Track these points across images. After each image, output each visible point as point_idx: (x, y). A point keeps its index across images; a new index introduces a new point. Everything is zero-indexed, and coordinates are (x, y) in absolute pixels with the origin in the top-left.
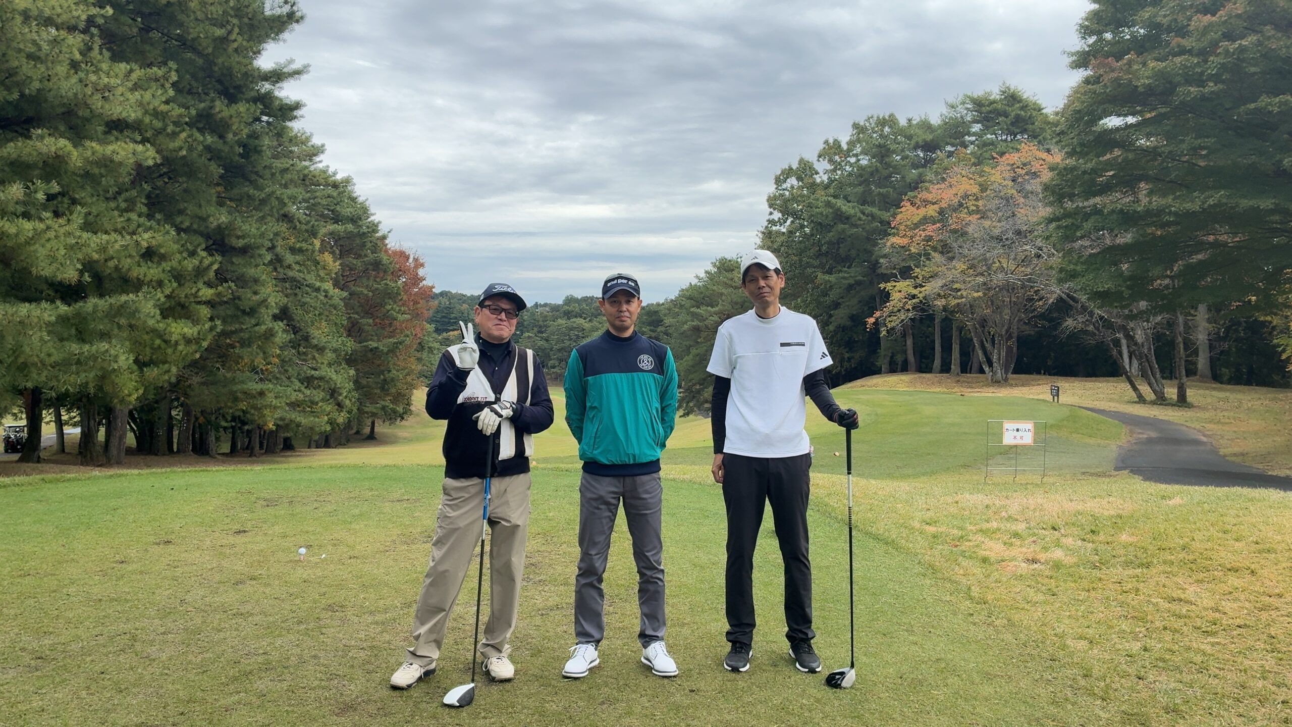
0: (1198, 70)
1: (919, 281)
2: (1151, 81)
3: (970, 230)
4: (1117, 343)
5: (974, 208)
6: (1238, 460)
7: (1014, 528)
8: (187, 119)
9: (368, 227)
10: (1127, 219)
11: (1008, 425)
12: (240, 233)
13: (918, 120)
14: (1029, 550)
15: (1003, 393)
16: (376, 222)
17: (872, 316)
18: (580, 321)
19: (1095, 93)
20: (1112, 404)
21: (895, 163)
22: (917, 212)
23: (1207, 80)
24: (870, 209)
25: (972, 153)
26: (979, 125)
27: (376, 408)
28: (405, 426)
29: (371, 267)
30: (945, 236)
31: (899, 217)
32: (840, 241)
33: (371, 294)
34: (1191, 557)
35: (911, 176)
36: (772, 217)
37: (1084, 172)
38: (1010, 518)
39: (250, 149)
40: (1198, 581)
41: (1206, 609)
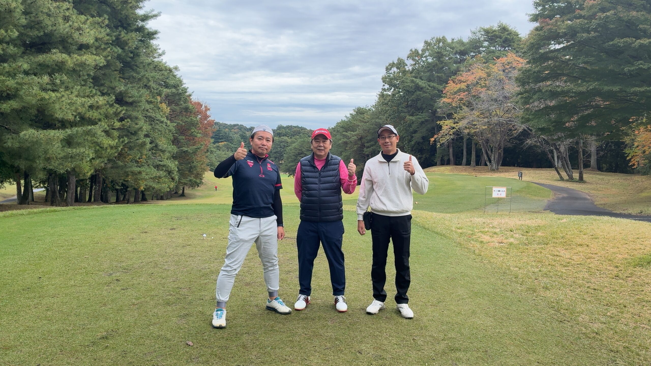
0: (587, 26)
1: (456, 120)
2: (565, 30)
3: (482, 96)
4: (552, 152)
5: (484, 85)
6: (602, 207)
7: (495, 230)
8: (111, 42)
9: (182, 90)
10: (553, 94)
11: (495, 189)
12: (130, 95)
13: (457, 39)
14: (499, 238)
15: (496, 175)
16: (186, 88)
17: (433, 137)
18: (285, 138)
19: (540, 35)
20: (547, 181)
21: (446, 61)
22: (456, 86)
23: (591, 31)
24: (433, 84)
25: (483, 57)
26: (487, 43)
27: (187, 181)
28: (200, 190)
29: (183, 110)
30: (469, 98)
31: (447, 88)
32: (418, 99)
33: (184, 124)
34: (565, 240)
35: (453, 67)
36: (384, 87)
37: (534, 72)
38: (493, 227)
39: (135, 54)
40: (566, 249)
41: (566, 258)
